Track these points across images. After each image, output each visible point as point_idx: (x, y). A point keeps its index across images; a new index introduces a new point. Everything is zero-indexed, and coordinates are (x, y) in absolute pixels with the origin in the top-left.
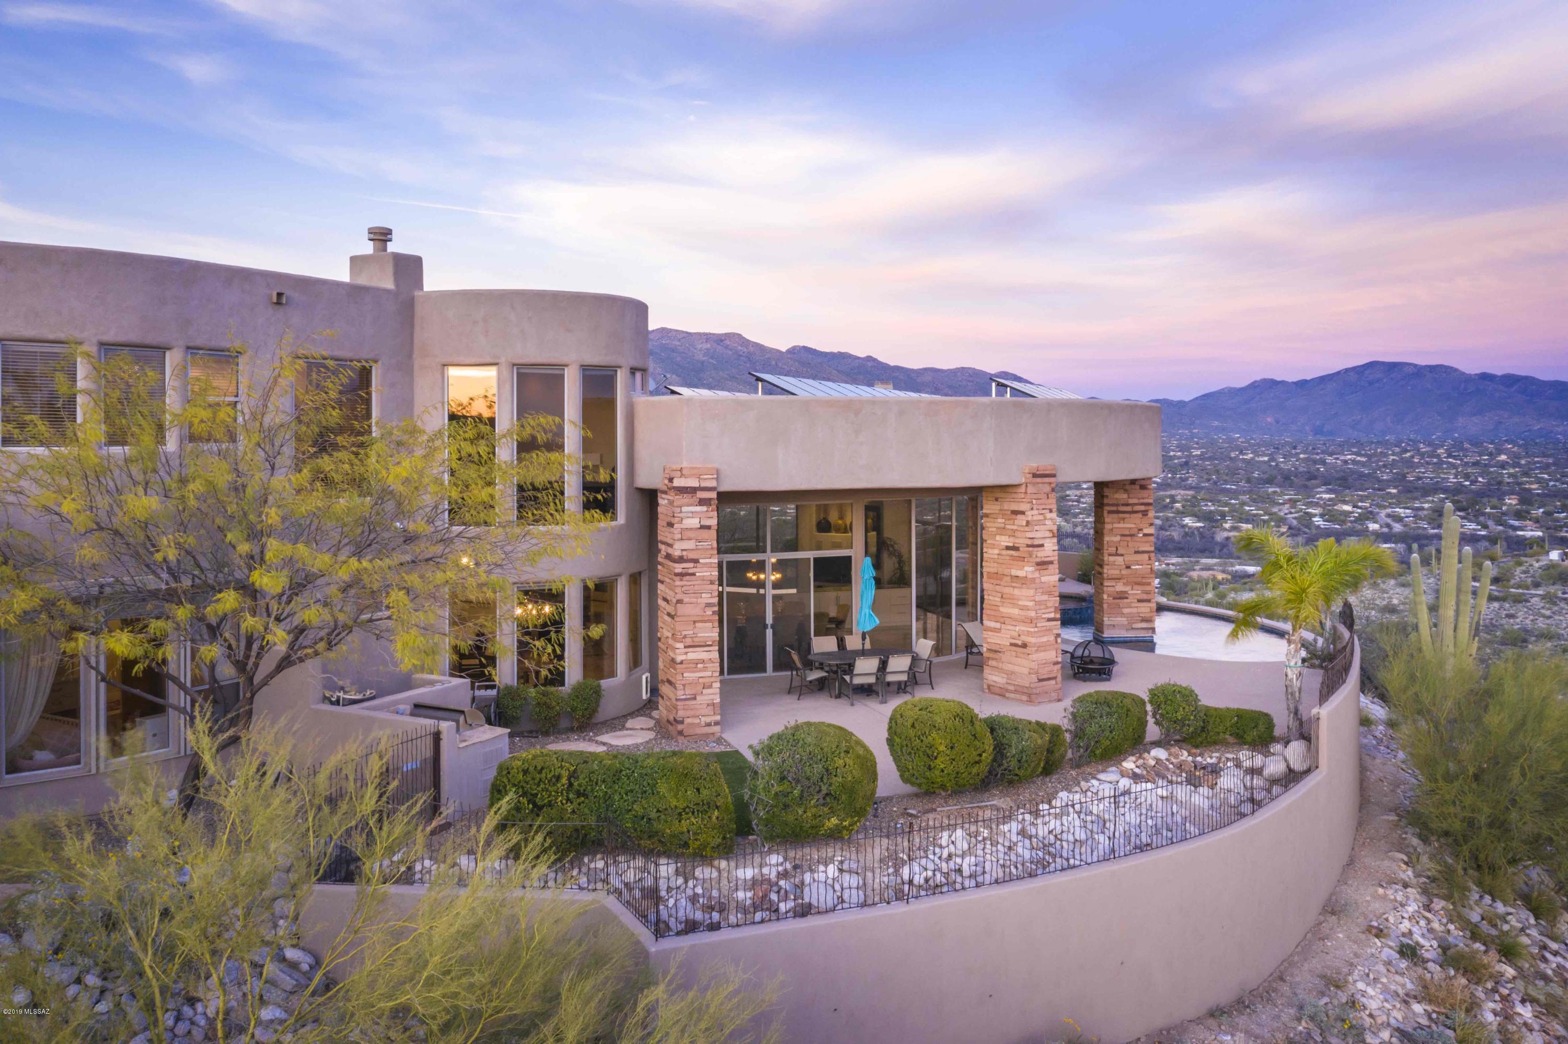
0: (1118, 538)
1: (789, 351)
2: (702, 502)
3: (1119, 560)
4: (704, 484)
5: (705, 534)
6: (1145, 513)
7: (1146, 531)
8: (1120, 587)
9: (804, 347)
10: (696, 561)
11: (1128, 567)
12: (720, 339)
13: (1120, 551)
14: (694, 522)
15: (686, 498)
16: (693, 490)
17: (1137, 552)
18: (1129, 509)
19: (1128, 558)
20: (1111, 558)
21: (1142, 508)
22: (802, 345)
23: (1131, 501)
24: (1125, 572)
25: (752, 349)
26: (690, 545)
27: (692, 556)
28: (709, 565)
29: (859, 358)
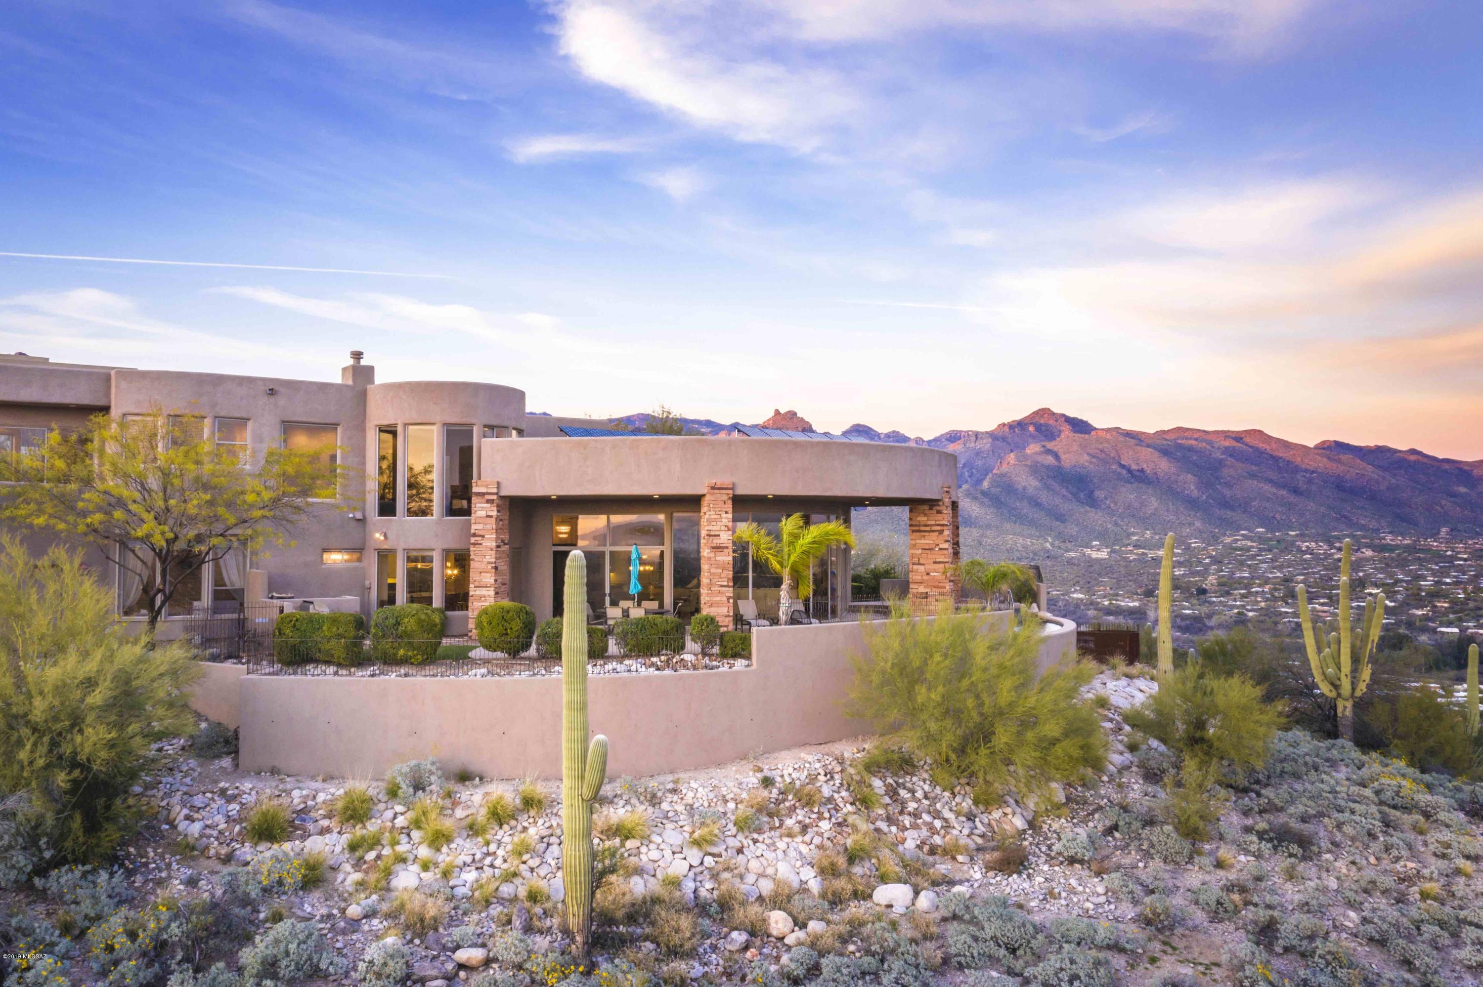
0: (920, 551)
1: (1317, 447)
2: (488, 501)
3: (922, 568)
4: (490, 491)
5: (489, 520)
6: (941, 532)
7: (941, 546)
8: (922, 589)
9: (1335, 442)
10: (483, 536)
11: (928, 574)
12: (1238, 437)
13: (922, 561)
14: (482, 513)
15: (479, 499)
16: (483, 494)
17: (935, 563)
18: (928, 528)
19: (928, 567)
20: (915, 567)
21: (939, 528)
22: (1332, 439)
23: (930, 523)
24: (925, 577)
25: (1274, 446)
26: (479, 527)
27: (481, 533)
28: (490, 539)
29: (1400, 451)
